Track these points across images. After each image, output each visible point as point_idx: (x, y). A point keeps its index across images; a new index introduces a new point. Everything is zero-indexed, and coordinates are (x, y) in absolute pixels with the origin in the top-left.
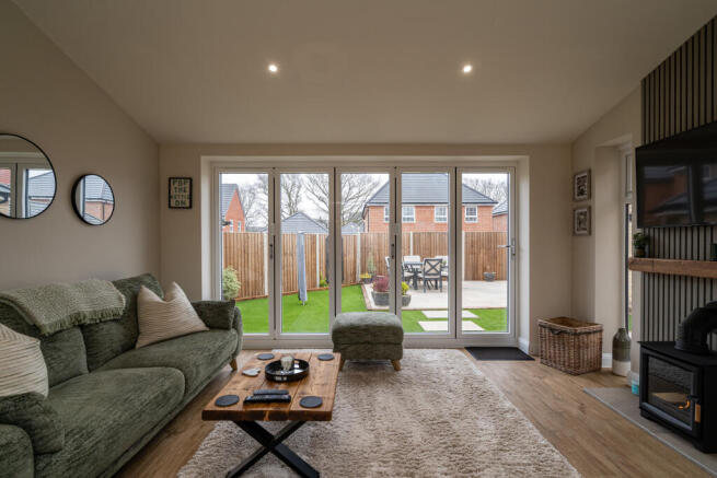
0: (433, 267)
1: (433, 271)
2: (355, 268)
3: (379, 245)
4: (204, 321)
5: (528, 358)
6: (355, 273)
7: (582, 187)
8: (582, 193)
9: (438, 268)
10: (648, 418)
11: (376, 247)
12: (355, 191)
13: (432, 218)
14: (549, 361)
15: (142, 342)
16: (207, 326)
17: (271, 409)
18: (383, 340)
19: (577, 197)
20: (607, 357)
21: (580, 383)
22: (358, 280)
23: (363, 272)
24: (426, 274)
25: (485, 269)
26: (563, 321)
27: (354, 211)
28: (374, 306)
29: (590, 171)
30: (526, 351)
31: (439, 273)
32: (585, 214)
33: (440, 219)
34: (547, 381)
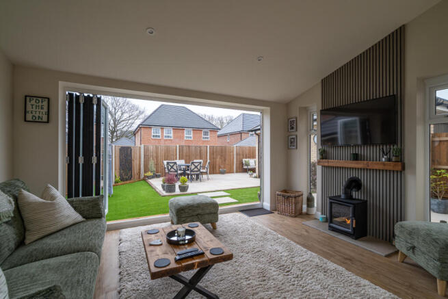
0: (196, 167)
1: (196, 169)
2: (140, 169)
3: (157, 153)
4: (80, 214)
5: (270, 212)
6: (140, 172)
7: (291, 125)
8: (292, 128)
9: (199, 167)
10: (333, 230)
11: (155, 155)
12: (126, 116)
13: (183, 137)
14: (282, 213)
15: (29, 238)
16: (84, 217)
17: (197, 261)
18: (208, 211)
19: (290, 130)
20: (305, 206)
21: (298, 220)
22: (142, 177)
23: (145, 172)
24: (192, 171)
25: (220, 167)
26: (285, 191)
27: (125, 129)
28: (164, 193)
29: (296, 118)
30: (269, 209)
31: (199, 170)
32: (294, 139)
33: (188, 137)
34: (285, 222)
